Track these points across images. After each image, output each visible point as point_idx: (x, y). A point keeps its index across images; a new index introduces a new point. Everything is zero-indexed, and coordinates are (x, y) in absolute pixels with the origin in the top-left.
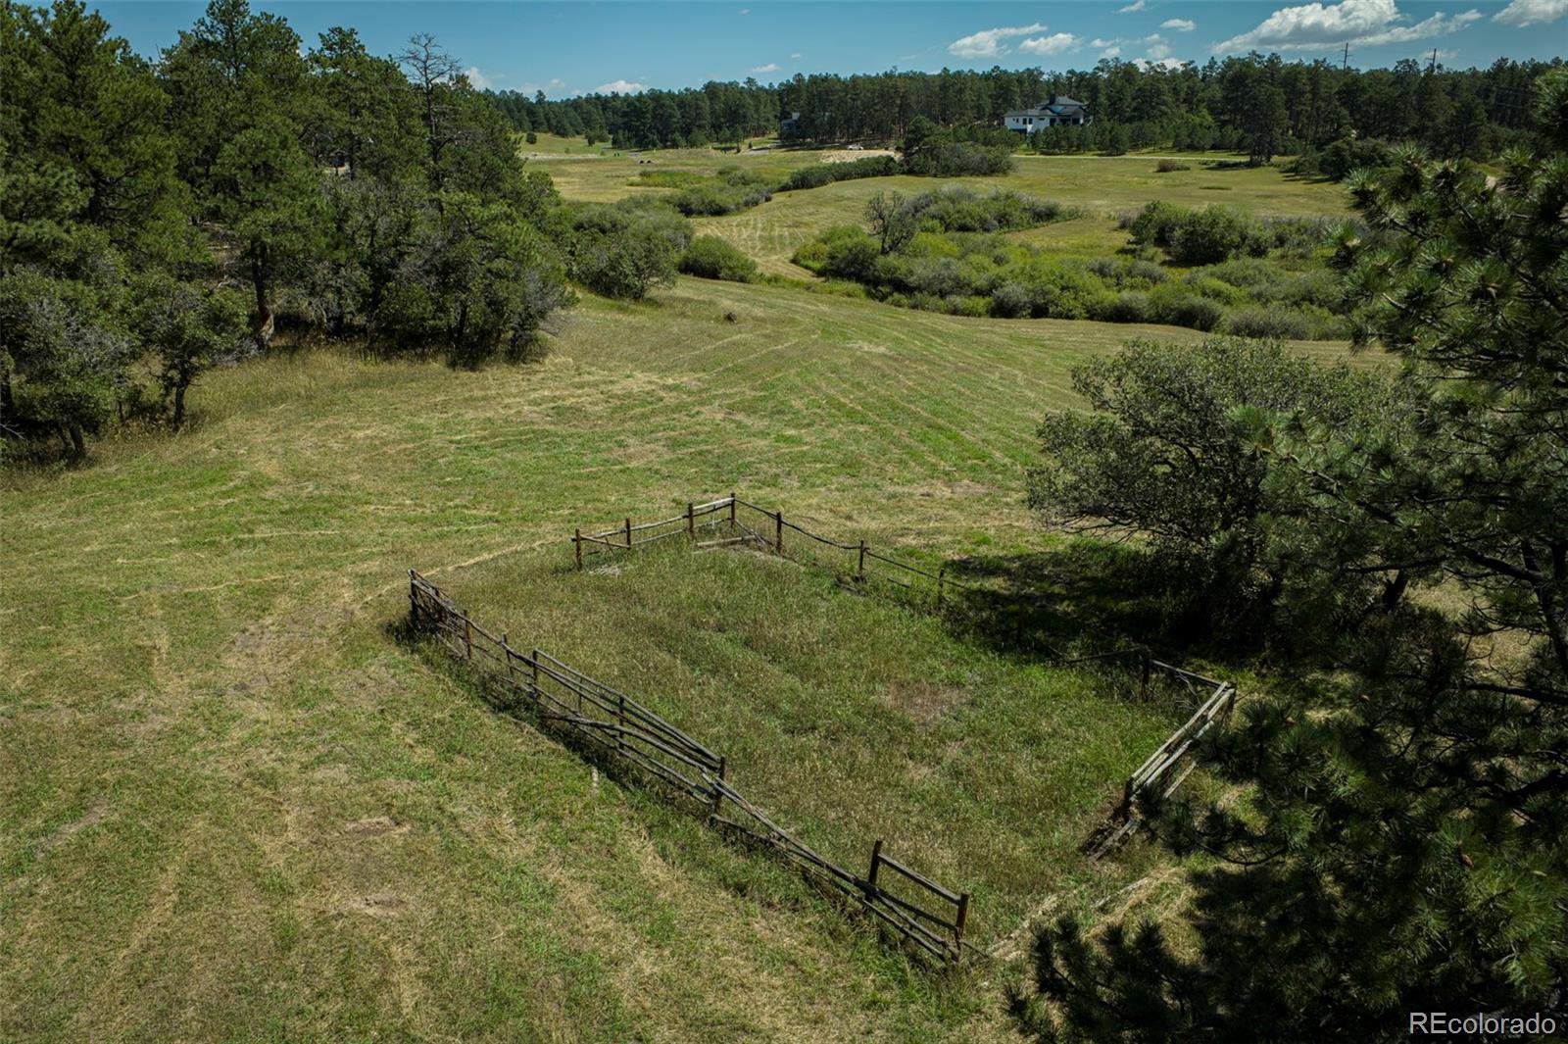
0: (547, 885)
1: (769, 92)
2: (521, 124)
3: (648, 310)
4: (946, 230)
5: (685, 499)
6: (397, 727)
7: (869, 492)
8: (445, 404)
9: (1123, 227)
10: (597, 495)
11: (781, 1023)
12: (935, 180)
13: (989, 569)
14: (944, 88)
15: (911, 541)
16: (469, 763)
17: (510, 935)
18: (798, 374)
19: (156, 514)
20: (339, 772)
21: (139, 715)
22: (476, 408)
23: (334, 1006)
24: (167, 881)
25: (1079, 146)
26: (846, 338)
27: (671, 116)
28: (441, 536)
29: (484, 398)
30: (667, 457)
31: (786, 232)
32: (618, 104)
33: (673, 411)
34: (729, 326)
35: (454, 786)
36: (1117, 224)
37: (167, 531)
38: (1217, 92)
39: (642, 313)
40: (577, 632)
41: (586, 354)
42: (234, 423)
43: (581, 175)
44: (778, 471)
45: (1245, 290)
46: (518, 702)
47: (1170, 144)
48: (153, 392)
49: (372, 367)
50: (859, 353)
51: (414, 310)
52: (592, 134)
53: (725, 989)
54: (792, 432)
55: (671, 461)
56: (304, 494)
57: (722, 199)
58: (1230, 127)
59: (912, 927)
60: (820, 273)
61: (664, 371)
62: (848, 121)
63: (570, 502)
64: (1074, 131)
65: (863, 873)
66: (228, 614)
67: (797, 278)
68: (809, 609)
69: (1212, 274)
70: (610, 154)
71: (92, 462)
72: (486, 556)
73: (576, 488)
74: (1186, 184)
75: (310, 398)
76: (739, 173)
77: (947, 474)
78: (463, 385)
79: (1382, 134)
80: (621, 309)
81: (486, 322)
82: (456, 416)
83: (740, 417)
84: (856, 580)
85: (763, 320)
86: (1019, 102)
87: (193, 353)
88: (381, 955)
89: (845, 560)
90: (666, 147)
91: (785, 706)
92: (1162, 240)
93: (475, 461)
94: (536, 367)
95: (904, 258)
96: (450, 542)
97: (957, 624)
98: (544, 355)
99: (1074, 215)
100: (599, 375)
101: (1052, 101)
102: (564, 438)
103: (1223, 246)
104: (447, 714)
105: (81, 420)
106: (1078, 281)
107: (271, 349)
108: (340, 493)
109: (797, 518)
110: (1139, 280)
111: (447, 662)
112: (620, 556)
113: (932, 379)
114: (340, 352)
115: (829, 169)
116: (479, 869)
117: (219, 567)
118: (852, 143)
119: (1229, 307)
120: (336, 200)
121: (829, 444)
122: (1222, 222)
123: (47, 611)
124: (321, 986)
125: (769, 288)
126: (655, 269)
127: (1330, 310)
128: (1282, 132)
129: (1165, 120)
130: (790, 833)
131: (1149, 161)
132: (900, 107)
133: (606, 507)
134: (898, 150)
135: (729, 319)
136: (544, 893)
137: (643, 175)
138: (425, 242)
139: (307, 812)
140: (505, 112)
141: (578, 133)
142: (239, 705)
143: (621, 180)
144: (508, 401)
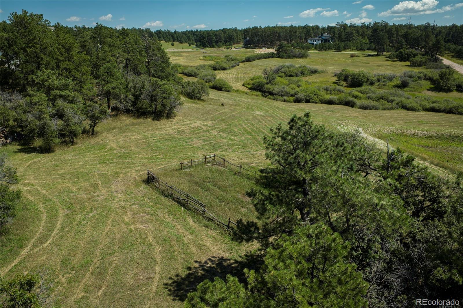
1: (241, 31)
2: (170, 39)
4: (286, 76)
5: (205, 154)
6: (146, 199)
7: (247, 153)
8: (152, 130)
9: (335, 76)
10: (186, 153)
11: (211, 245)
12: (286, 60)
14: (290, 31)
15: (254, 165)
16: (160, 206)
17: (167, 232)
18: (238, 121)
19: (92, 156)
20: (136, 206)
21: (98, 196)
22: (159, 131)
24: (109, 222)
25: (329, 49)
26: (253, 110)
27: (212, 38)
28: (153, 162)
29: (161, 128)
31: (242, 76)
32: (197, 33)
33: (205, 132)
34: (222, 107)
35: (157, 210)
36: (334, 75)
37: (95, 160)
38: (370, 32)
39: (200, 104)
40: (180, 182)
41: (185, 116)
42: (105, 134)
43: (186, 57)
44: (228, 148)
45: (365, 95)
46: (169, 195)
47: (355, 48)
48: (88, 127)
49: (135, 121)
50: (255, 115)
51: (144, 107)
52: (190, 43)
53: (202, 241)
54: (233, 138)
55: (203, 145)
56: (122, 152)
57: (225, 65)
58: (373, 44)
60: (250, 89)
61: (204, 121)
62: (263, 40)
63: (180, 155)
64: (327, 43)
65: (227, 224)
66: (111, 178)
67: (243, 91)
68: (228, 179)
69: (357, 91)
70: (195, 50)
71: (76, 144)
72: (162, 166)
73: (182, 151)
74: (357, 61)
75: (121, 128)
76: (230, 57)
78: (156, 125)
79: (414, 48)
80: (194, 103)
81: (161, 109)
82: (154, 133)
83: (221, 133)
84: (239, 173)
85: (232, 105)
86: (312, 35)
87: (97, 120)
88: (146, 234)
89: (238, 169)
90: (211, 47)
91: (220, 197)
92: (345, 80)
93: (159, 144)
94: (173, 120)
95: (272, 86)
96: (155, 163)
97: (257, 182)
98: (175, 116)
99: (322, 72)
100: (188, 122)
101: (322, 35)
102: (179, 139)
103: (362, 82)
104: (155, 197)
105: (74, 134)
106: (319, 93)
107: (111, 116)
108: (130, 152)
109: (230, 160)
110: (336, 92)
111: (155, 188)
112: (190, 167)
113: (272, 122)
114: (127, 116)
115: (256, 56)
116: (162, 222)
117: (107, 168)
118: (264, 47)
119: (360, 100)
120: (126, 80)
121: (242, 141)
122: (362, 75)
123: (76, 176)
124: (137, 238)
125: (235, 94)
126: (204, 92)
127: (388, 101)
128: (387, 46)
129: (354, 41)
130: (217, 218)
131: (349, 53)
132: (278, 36)
133: (188, 156)
134: (276, 50)
135: (222, 105)
136: (173, 226)
137: (204, 57)
138: (147, 90)
139: (131, 213)
140: (165, 36)
141: (186, 42)
142: (116, 195)
143: (198, 58)
144: (166, 129)
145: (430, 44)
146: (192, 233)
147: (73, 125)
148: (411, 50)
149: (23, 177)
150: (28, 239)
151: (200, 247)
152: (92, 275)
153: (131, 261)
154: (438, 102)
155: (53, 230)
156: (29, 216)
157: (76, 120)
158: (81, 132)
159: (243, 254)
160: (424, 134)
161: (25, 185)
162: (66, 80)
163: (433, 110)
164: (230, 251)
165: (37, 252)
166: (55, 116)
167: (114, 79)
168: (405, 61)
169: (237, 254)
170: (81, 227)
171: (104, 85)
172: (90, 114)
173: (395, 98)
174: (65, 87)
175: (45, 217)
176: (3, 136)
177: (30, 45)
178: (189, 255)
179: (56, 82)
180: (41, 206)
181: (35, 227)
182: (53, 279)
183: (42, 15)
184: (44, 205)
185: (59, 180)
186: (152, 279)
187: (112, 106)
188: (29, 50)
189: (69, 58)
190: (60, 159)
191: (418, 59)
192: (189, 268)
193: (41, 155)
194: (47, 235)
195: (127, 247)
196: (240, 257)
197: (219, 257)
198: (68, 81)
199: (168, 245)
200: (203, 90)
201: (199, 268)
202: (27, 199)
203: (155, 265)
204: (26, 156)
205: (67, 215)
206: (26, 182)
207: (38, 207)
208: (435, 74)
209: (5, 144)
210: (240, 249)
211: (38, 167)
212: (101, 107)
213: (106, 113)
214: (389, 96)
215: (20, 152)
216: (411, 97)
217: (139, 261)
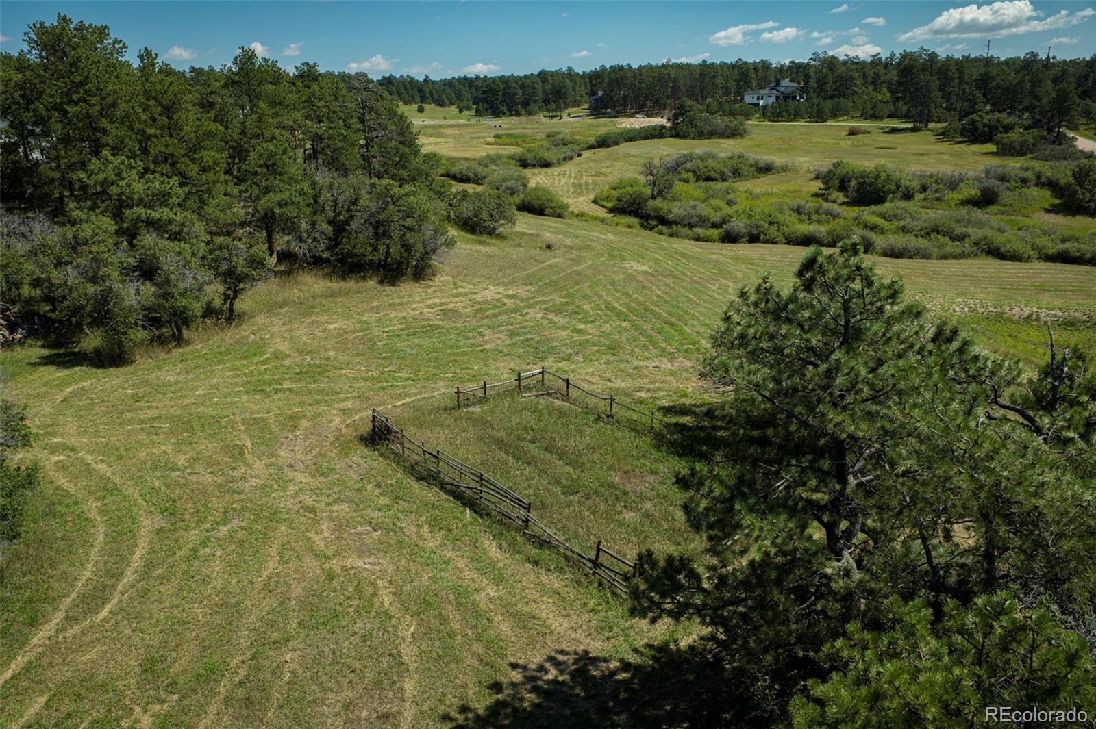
0: (446, 558)
1: (584, 75)
2: (413, 98)
3: (498, 242)
4: (697, 181)
5: (517, 368)
6: (370, 487)
7: (622, 366)
8: (378, 307)
9: (817, 178)
10: (467, 366)
11: (551, 616)
12: (694, 141)
13: (683, 411)
14: (702, 75)
15: (643, 394)
16: (407, 505)
17: (430, 578)
18: (589, 287)
19: (228, 374)
20: (344, 507)
21: (243, 478)
22: (396, 310)
23: (355, 602)
24: (273, 551)
25: (796, 116)
26: (623, 259)
27: (515, 94)
28: (383, 388)
29: (401, 304)
30: (507, 342)
31: (590, 180)
32: (479, 83)
33: (512, 313)
34: (549, 253)
35: (401, 515)
36: (813, 176)
37: (236, 384)
38: (893, 76)
39: (494, 245)
40: (458, 442)
41: (459, 275)
42: (260, 319)
43: (454, 137)
44: (572, 351)
45: (895, 224)
46: (429, 476)
47: (859, 114)
48: (218, 302)
49: (336, 285)
50: (630, 271)
51: (358, 250)
52: (462, 105)
53: (527, 603)
54: (581, 326)
55: (510, 345)
56: (306, 363)
57: (548, 156)
58: (901, 103)
59: (614, 580)
60: (611, 210)
61: (506, 285)
62: (636, 97)
63: (452, 370)
64: (791, 102)
65: (592, 556)
66: (277, 429)
67: (595, 214)
68: (581, 432)
69: (873, 213)
70: (474, 121)
71: (188, 343)
72: (408, 400)
73: (456, 361)
74: (866, 145)
75: (301, 303)
76: (560, 136)
77: (670, 354)
78: (388, 295)
79: (1005, 110)
80: (481, 243)
81: (401, 257)
82: (384, 316)
83: (551, 316)
84: (608, 416)
85: (571, 247)
86: (755, 83)
87: (240, 282)
88: (374, 585)
89: (603, 406)
90: (511, 115)
91: (564, 481)
92: (843, 187)
93: (398, 344)
94: (430, 283)
95: (666, 202)
96: (389, 391)
97: (660, 440)
98: (435, 275)
99: (784, 169)
100: (468, 288)
101: (778, 84)
102: (448, 329)
103: (884, 192)
104: (394, 481)
105: (182, 319)
106: (781, 218)
107: (276, 273)
108: (325, 362)
109: (579, 381)
110: (823, 217)
111: (392, 456)
112: (481, 401)
113: (674, 289)
114: (316, 275)
115: (622, 134)
116: (414, 551)
117: (268, 404)
118: (638, 113)
119: (882, 236)
120: (314, 185)
121: (603, 334)
122: (883, 176)
123: (186, 426)
124: (349, 595)
125: (576, 222)
126: (502, 216)
127: (951, 238)
128: (936, 107)
129: (856, 97)
130: (561, 539)
131: (844, 126)
132: (672, 88)
133: (473, 373)
134: (669, 120)
135: (549, 247)
136: (444, 562)
137: (496, 136)
138: (366, 209)
139: (332, 524)
140: (402, 90)
141: (452, 104)
142: (291, 475)
143: (481, 140)
144: (414, 306)
145: (1044, 101)
146: (498, 580)
147: (180, 294)
148: (998, 115)
149: (50, 429)
150: (54, 599)
151: (523, 621)
152: (226, 705)
153: (333, 663)
154: (1077, 240)
155: (122, 573)
156: (59, 535)
157: (188, 283)
158: (199, 314)
159: (642, 643)
160: (1055, 315)
161: (54, 449)
162: (163, 182)
163: (1064, 258)
164: (607, 634)
165: (75, 637)
166: (134, 271)
167: (283, 181)
168: (983, 142)
169: (625, 641)
170: (197, 563)
171: (258, 198)
172: (224, 267)
173: (970, 230)
174: (162, 199)
175: (101, 538)
176: (4, 323)
177: (75, 97)
178: (495, 645)
179: (139, 187)
180: (92, 507)
181: (72, 565)
182: (117, 720)
183: (106, 27)
184: (99, 504)
185: (143, 437)
186: (394, 717)
187: (279, 248)
188: (72, 110)
189: (173, 129)
190: (147, 381)
191: (1015, 136)
192: (497, 687)
193: (99, 371)
194: (105, 587)
195: (323, 623)
196: (636, 651)
197: (576, 653)
198: (168, 183)
199: (435, 617)
200: (500, 213)
201: (524, 684)
202: (57, 488)
203: (400, 675)
204: (59, 375)
205: (161, 530)
206: (55, 440)
207: (86, 509)
208: (1063, 172)
209: (8, 345)
210: (632, 627)
211: (89, 401)
212: (252, 251)
213: (263, 265)
214: (953, 224)
215: (46, 364)
216: (1008, 227)
217: (357, 663)
